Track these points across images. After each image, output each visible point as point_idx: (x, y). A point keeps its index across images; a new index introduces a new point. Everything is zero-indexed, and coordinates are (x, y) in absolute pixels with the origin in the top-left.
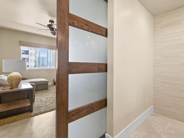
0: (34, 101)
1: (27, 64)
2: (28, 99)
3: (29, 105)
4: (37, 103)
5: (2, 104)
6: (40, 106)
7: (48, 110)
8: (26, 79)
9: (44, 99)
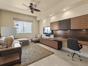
0: (21, 54)
1: (17, 30)
2: (18, 53)
3: (19, 58)
4: (24, 55)
5: (2, 57)
6: (26, 58)
7: (31, 62)
8: (17, 39)
9: (27, 52)
